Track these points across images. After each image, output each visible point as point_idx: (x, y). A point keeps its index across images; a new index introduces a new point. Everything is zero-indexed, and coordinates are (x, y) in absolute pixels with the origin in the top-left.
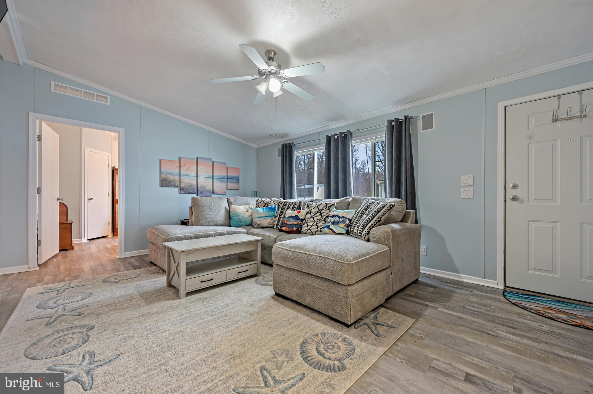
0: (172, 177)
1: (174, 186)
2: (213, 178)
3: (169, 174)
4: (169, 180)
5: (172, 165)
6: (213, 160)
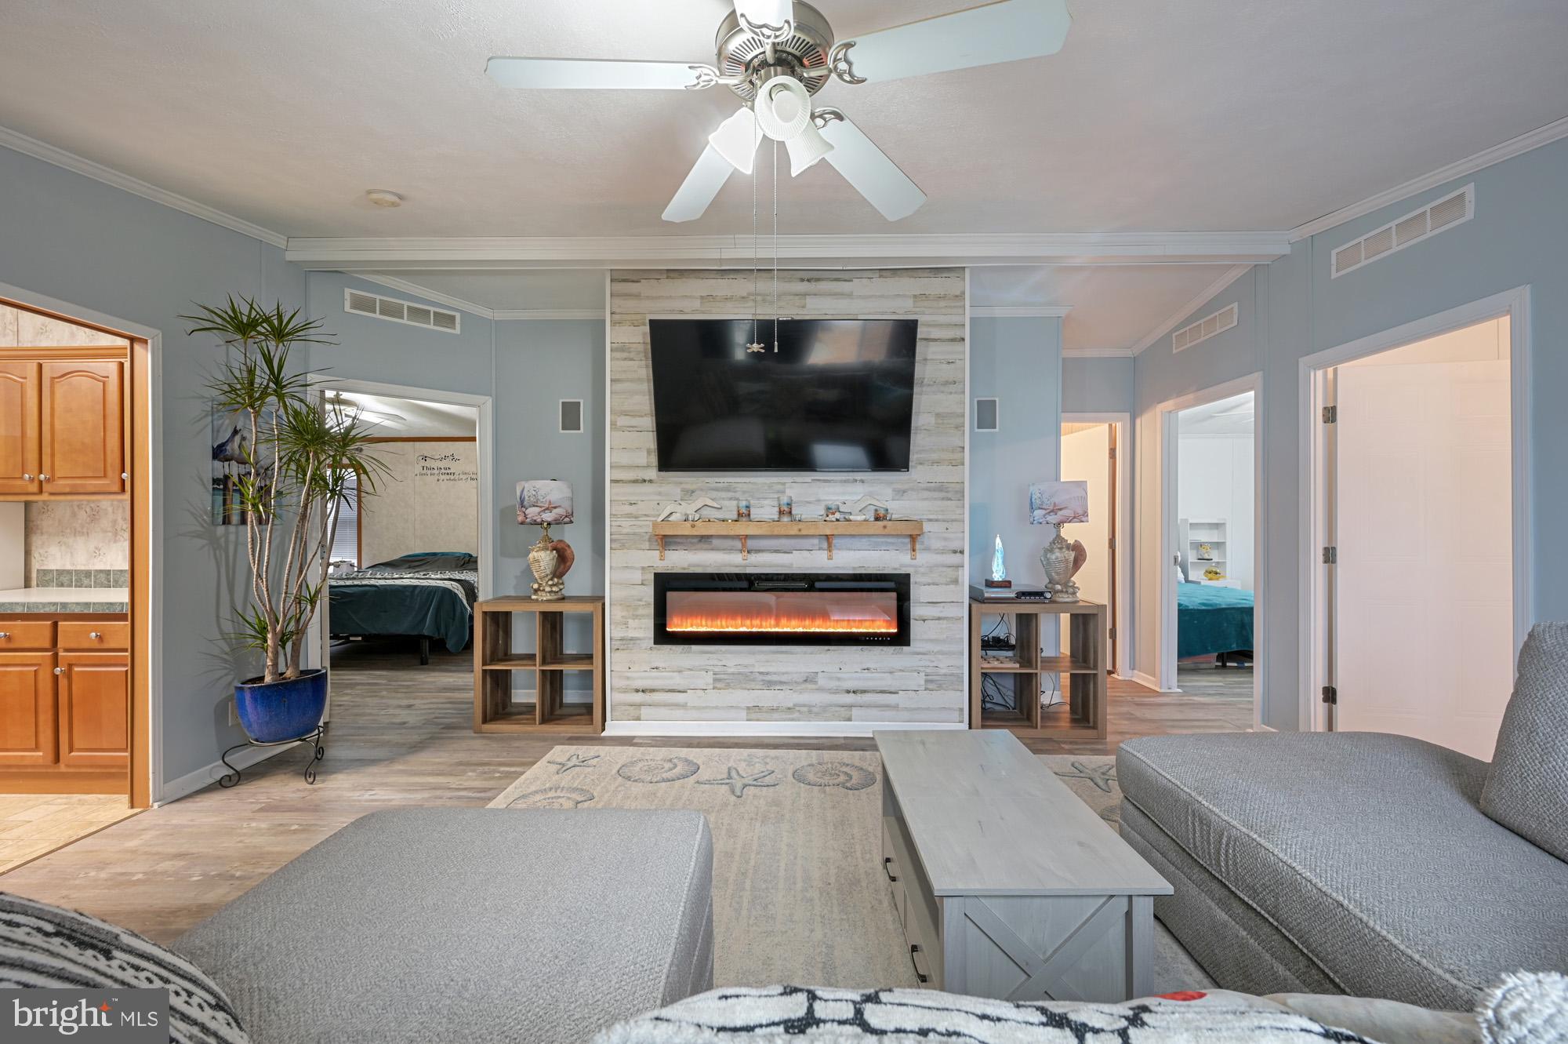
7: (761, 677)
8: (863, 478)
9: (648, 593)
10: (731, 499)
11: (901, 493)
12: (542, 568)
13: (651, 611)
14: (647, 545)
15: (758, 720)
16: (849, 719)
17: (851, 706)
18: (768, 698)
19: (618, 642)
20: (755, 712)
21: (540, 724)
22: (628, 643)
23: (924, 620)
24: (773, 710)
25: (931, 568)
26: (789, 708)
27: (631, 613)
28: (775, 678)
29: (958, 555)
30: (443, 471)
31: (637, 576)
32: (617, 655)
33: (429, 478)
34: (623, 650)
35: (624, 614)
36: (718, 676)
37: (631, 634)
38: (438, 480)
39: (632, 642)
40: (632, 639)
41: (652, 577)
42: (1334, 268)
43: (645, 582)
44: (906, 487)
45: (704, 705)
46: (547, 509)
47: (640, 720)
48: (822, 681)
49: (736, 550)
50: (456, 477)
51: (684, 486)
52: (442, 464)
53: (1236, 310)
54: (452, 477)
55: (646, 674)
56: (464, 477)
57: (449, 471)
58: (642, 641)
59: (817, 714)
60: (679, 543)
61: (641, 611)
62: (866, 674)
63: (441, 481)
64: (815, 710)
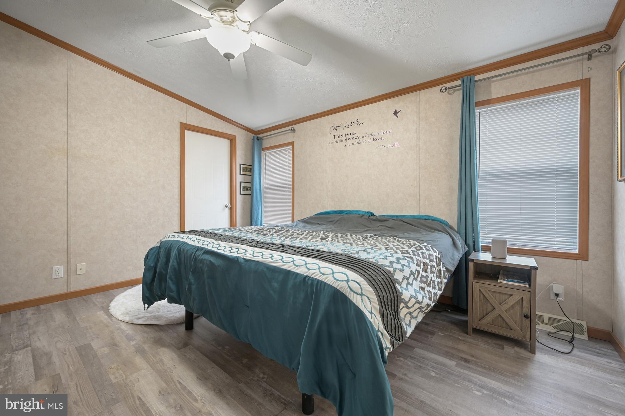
30: (350, 136)
33: (339, 145)
38: (346, 145)
50: (361, 140)
52: (348, 131)
54: (357, 141)
56: (366, 139)
57: (354, 136)
63: (348, 146)
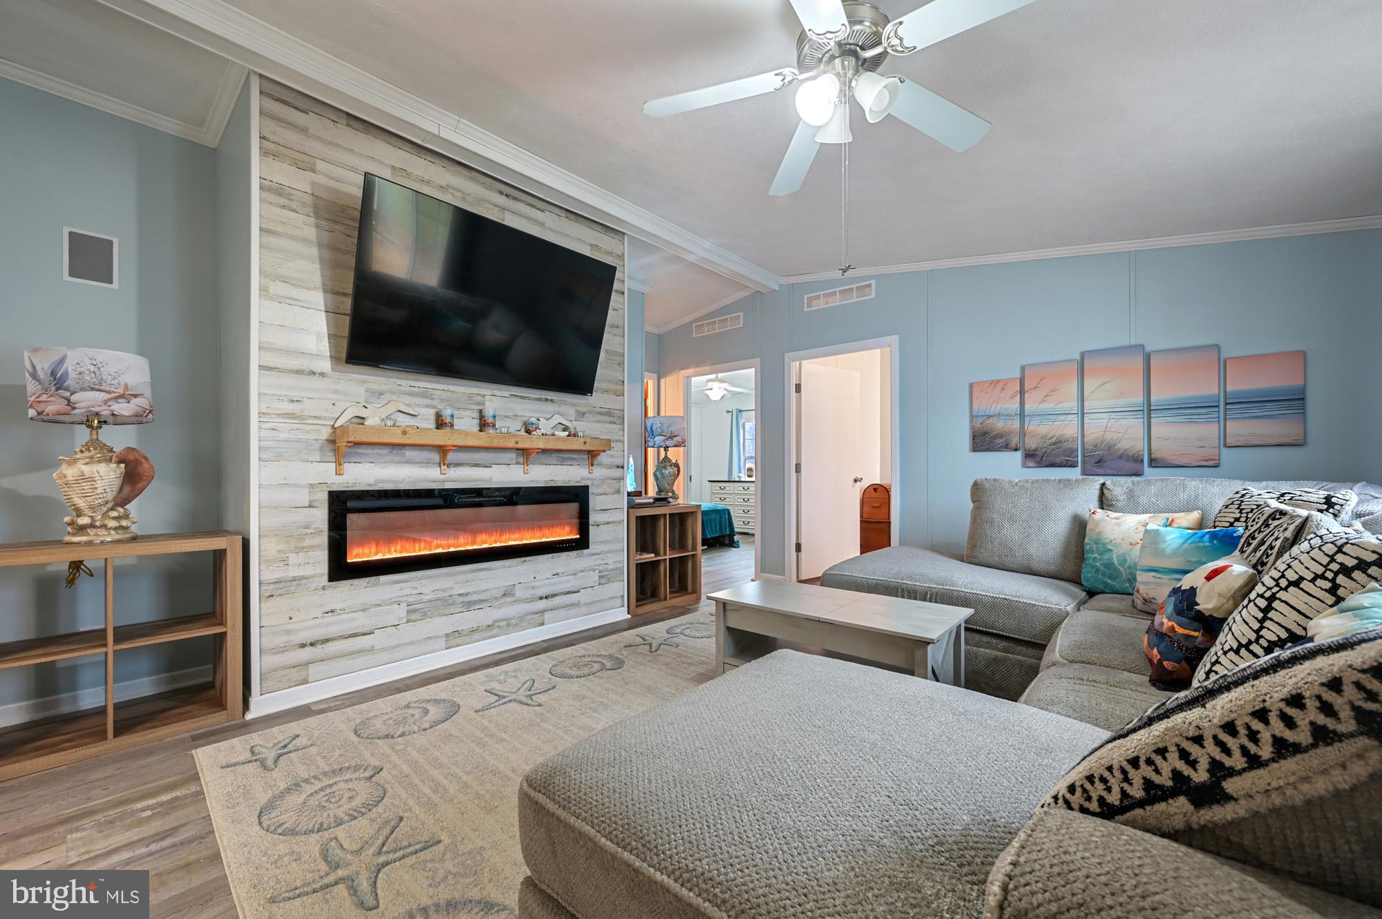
0: (1000, 425)
1: (1006, 447)
2: (1150, 411)
3: (991, 416)
4: (994, 433)
5: (1000, 392)
6: (1149, 348)
7: (461, 599)
8: (553, 398)
9: (320, 517)
10: (428, 406)
11: (581, 415)
12: (99, 491)
13: (323, 540)
14: (317, 457)
15: (458, 646)
16: (543, 624)
17: (543, 612)
18: (468, 620)
19: (272, 587)
20: (454, 638)
21: (115, 736)
22: (286, 586)
23: (598, 526)
24: (473, 631)
25: (603, 480)
26: (489, 626)
27: (293, 545)
28: (474, 597)
29: (620, 469)
31: (304, 497)
32: (270, 605)
34: (280, 595)
35: (280, 547)
36: (412, 607)
37: (293, 572)
39: (294, 583)
40: (294, 579)
41: (326, 496)
42: (805, 305)
43: (314, 504)
44: (585, 409)
45: (395, 644)
46: (122, 396)
47: (308, 683)
48: (519, 593)
49: (434, 463)
51: (366, 385)
53: (742, 317)
55: (318, 621)
58: (309, 580)
59: (514, 626)
60: (363, 454)
61: (308, 542)
62: (556, 579)
64: (513, 622)
